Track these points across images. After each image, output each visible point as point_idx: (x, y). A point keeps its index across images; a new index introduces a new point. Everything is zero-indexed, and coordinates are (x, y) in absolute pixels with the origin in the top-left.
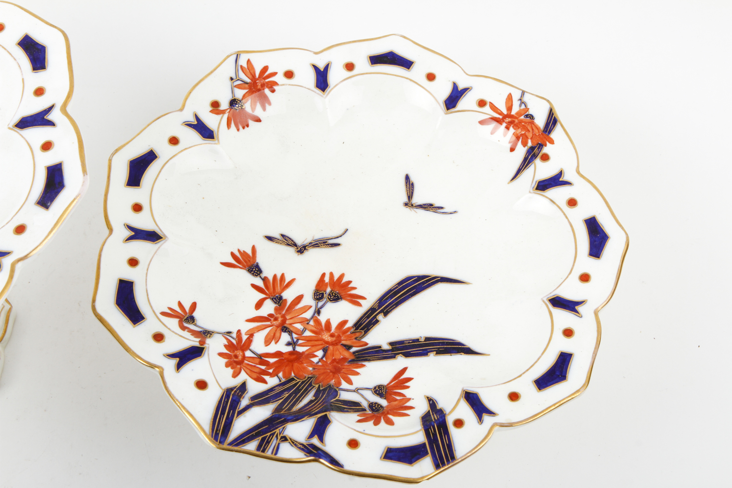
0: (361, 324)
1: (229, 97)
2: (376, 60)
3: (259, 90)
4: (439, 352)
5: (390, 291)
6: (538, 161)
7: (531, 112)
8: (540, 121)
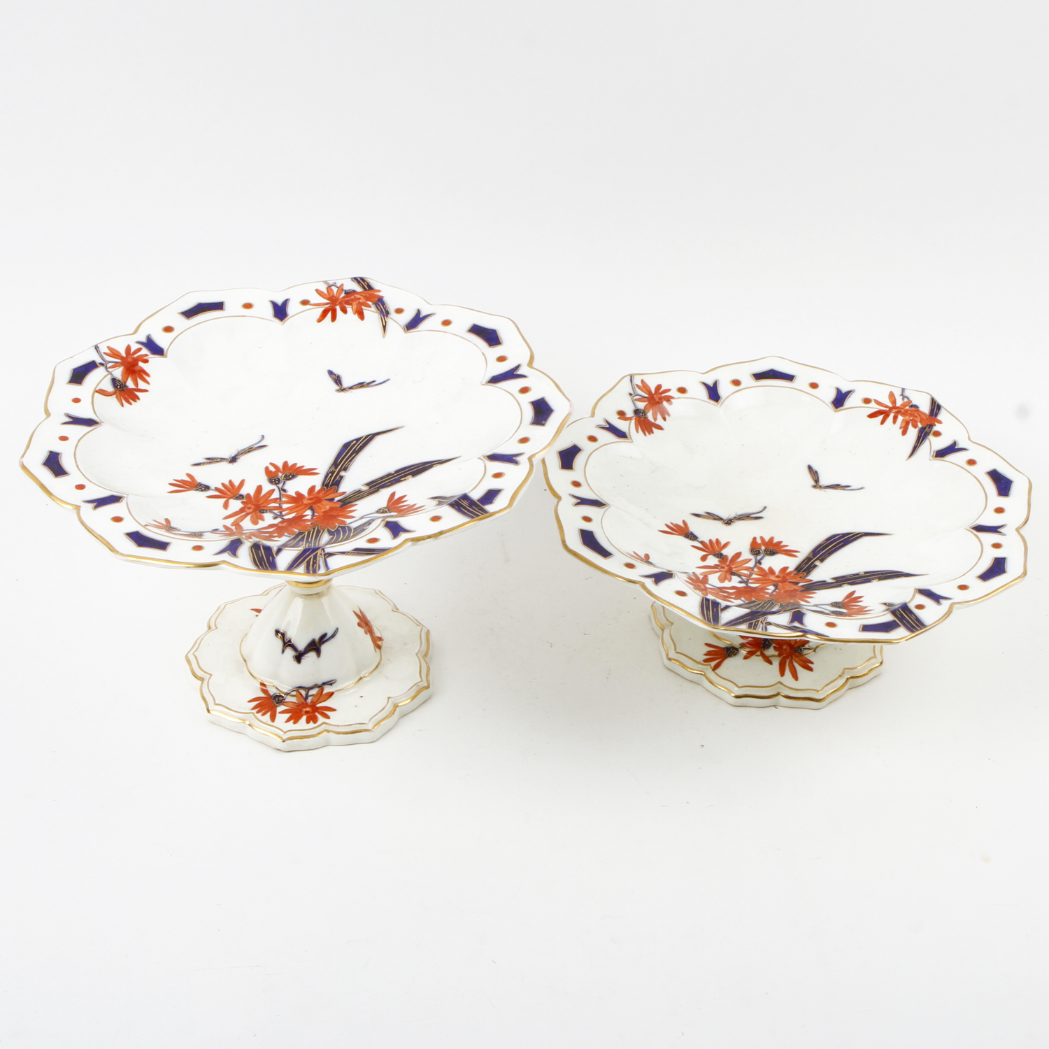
0: (801, 569)
1: (633, 408)
2: (759, 376)
3: (658, 403)
4: (880, 579)
5: (820, 545)
6: (931, 437)
7: (914, 403)
8: (925, 408)
